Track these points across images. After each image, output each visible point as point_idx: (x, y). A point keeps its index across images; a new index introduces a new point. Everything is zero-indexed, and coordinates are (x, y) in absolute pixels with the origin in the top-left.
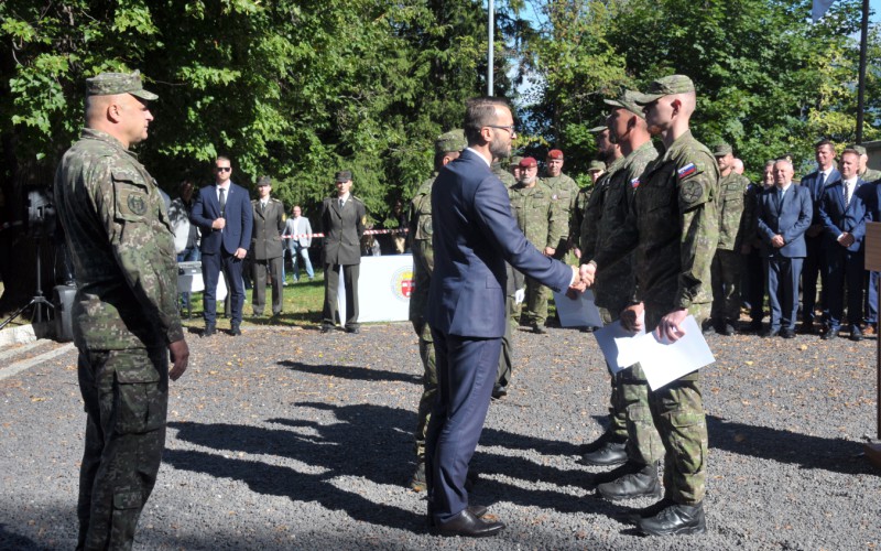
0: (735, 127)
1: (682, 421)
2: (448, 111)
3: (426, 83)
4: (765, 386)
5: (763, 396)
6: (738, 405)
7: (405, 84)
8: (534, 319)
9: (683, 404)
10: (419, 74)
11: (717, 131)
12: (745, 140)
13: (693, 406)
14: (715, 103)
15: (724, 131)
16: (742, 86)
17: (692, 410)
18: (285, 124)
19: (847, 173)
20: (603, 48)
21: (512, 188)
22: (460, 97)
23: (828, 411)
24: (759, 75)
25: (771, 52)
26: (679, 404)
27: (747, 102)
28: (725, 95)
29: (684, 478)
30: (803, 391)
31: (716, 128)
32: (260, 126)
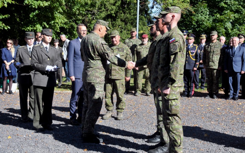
0: (229, 25)
1: (174, 128)
2: (127, 18)
3: (119, 8)
4: (221, 117)
5: (220, 120)
6: (209, 123)
7: (112, 8)
8: (146, 91)
9: (174, 122)
10: (117, 4)
11: (222, 26)
12: (232, 29)
13: (177, 123)
14: (221, 16)
15: (224, 26)
16: (232, 11)
17: (177, 124)
18: (66, 20)
21: (139, 45)
22: (131, 13)
23: (242, 127)
24: (238, 6)
26: (172, 122)
27: (233, 16)
28: (225, 14)
29: (175, 148)
30: (235, 119)
31: (221, 25)
32: (58, 21)
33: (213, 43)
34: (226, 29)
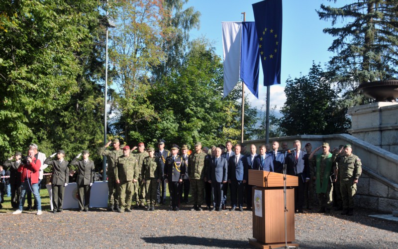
0: (196, 133)
14: (188, 124)
16: (198, 118)
19: (237, 153)
20: (145, 102)
24: (204, 114)
25: (209, 105)
27: (201, 124)
28: (193, 121)
32: (22, 132)
33: (197, 153)
34: (193, 137)
